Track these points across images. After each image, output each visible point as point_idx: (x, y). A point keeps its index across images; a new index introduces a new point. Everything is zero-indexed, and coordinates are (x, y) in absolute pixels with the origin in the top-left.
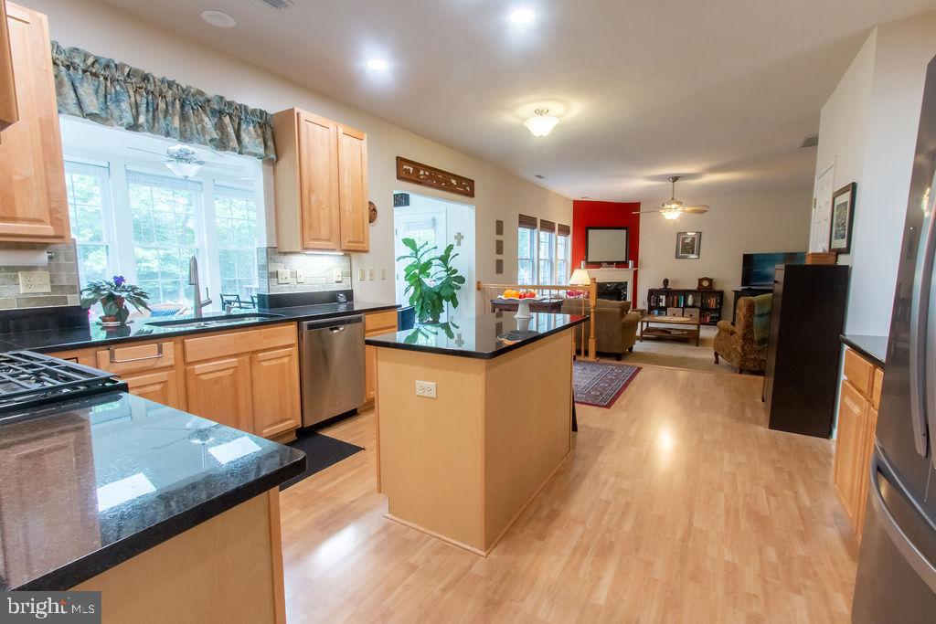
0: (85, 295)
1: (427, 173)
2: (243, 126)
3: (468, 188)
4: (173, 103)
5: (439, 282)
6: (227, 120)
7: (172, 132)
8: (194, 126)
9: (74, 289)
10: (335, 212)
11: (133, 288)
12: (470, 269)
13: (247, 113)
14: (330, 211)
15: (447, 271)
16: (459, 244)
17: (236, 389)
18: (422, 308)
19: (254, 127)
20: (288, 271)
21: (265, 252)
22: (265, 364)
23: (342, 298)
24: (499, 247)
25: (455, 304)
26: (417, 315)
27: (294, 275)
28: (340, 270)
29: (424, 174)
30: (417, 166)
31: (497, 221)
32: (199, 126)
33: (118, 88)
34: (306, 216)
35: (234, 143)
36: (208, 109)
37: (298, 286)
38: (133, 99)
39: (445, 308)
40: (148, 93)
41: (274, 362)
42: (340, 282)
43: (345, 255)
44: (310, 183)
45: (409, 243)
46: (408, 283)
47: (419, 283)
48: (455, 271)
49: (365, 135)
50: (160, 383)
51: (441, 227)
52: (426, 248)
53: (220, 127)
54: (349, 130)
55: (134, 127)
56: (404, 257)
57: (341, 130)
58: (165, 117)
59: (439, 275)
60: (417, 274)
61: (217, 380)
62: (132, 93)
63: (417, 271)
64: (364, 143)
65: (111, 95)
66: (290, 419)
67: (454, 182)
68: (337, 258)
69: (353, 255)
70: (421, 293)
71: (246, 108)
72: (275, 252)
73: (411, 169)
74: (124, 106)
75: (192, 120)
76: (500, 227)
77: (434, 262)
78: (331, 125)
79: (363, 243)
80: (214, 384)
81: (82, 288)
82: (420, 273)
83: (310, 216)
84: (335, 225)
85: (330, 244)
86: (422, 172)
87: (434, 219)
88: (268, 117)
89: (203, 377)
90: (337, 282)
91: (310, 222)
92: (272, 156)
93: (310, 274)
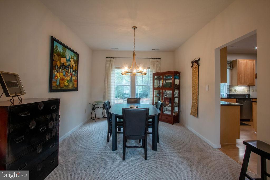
10: (246, 77)
19: (229, 64)
20: (234, 89)
21: (229, 86)
23: (247, 96)
27: (235, 90)
28: (247, 89)
42: (246, 92)
43: (248, 86)
57: (248, 61)
68: (246, 87)
69: (251, 86)
72: (231, 86)
78: (246, 60)
79: (253, 83)
83: (240, 79)
84: (246, 80)
85: (245, 84)
88: (232, 61)
92: (232, 68)
93: (238, 90)
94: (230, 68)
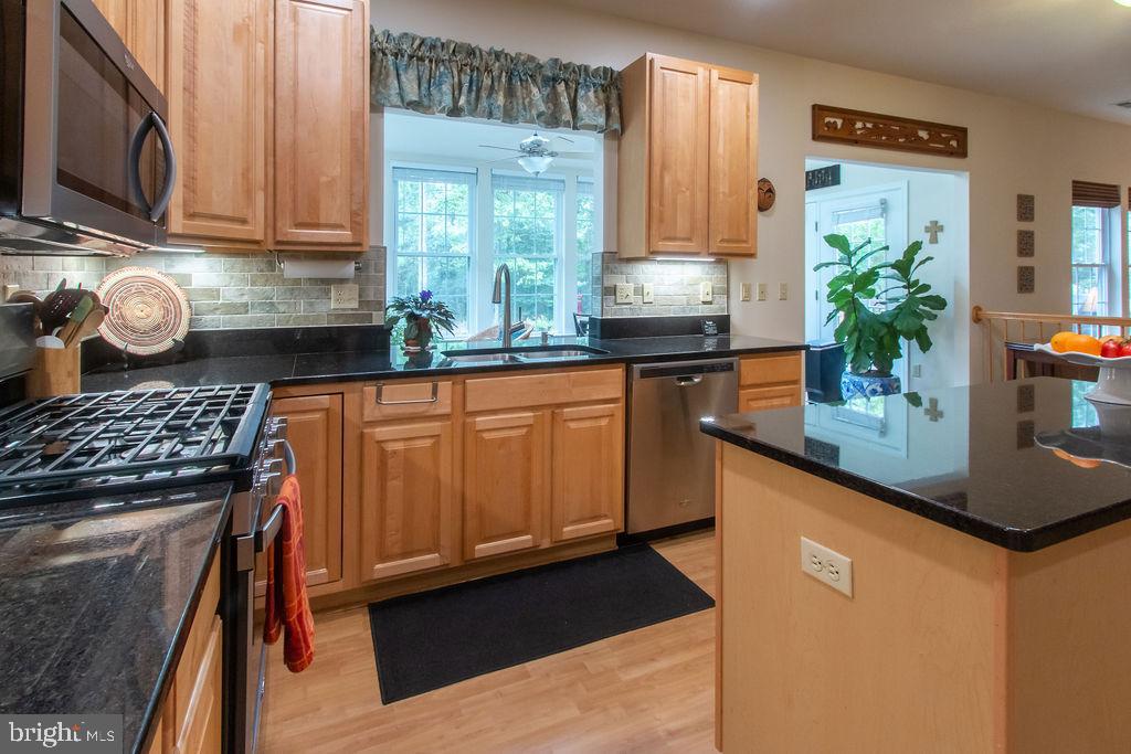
0: (392, 313)
1: (869, 125)
2: (581, 92)
3: (954, 143)
4: (500, 77)
5: (892, 306)
6: (561, 87)
7: (495, 111)
8: (521, 101)
9: (380, 305)
10: (700, 197)
11: (440, 306)
12: (956, 283)
13: (587, 74)
14: (693, 195)
15: (908, 286)
16: (934, 240)
17: (529, 459)
18: (858, 348)
19: (595, 92)
20: (632, 285)
21: (600, 258)
22: (573, 425)
23: (710, 328)
24: (1026, 244)
25: (925, 345)
26: (849, 358)
27: (639, 291)
28: (710, 284)
29: (864, 128)
30: (850, 116)
31: (1020, 197)
32: (528, 100)
33: (442, 69)
34: (655, 204)
35: (567, 116)
36: (539, 79)
37: (645, 307)
38: (456, 80)
39: (904, 351)
40: (472, 71)
41: (588, 424)
42: (711, 303)
43: (718, 262)
44: (664, 154)
45: (836, 241)
46: (833, 306)
47: (853, 306)
48: (926, 287)
49: (756, 76)
50: (432, 437)
51: (898, 215)
52: (868, 248)
53: (553, 99)
54: (728, 72)
55: (455, 112)
56: (827, 265)
57: (715, 74)
58: (489, 96)
59: (891, 294)
60: (850, 292)
61: (504, 442)
62: (456, 73)
63: (850, 287)
64: (754, 89)
65: (435, 78)
66: (606, 517)
67: (923, 134)
68: (707, 267)
69: (734, 262)
70: (856, 325)
71: (586, 68)
72: (615, 259)
73: (839, 122)
74: (446, 88)
75: (519, 94)
76: (1025, 207)
77: (882, 272)
78: (701, 71)
79: (745, 242)
80: (499, 448)
81: (388, 304)
82: (855, 289)
83: (661, 204)
84: (700, 215)
85: (692, 247)
86: (859, 125)
87: (884, 203)
88: (615, 75)
89: (486, 436)
90: (704, 303)
91: (661, 213)
92: (617, 126)
93: (662, 290)
94: (601, 121)
